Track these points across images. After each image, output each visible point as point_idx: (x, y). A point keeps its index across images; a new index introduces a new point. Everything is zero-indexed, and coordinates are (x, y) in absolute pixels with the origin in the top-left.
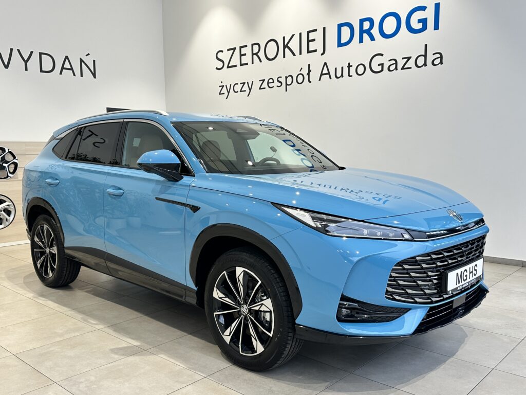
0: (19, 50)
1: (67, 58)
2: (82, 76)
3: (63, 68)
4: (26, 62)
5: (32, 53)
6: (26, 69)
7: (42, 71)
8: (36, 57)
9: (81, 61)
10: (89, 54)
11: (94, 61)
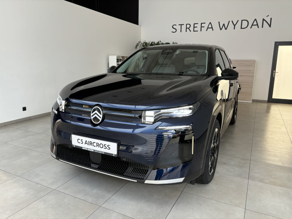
0: (232, 21)
1: (255, 20)
2: (262, 27)
3: (253, 25)
4: (235, 25)
5: (238, 21)
6: (234, 29)
7: (241, 28)
8: (240, 23)
9: (264, 20)
10: (268, 16)
11: (271, 19)
